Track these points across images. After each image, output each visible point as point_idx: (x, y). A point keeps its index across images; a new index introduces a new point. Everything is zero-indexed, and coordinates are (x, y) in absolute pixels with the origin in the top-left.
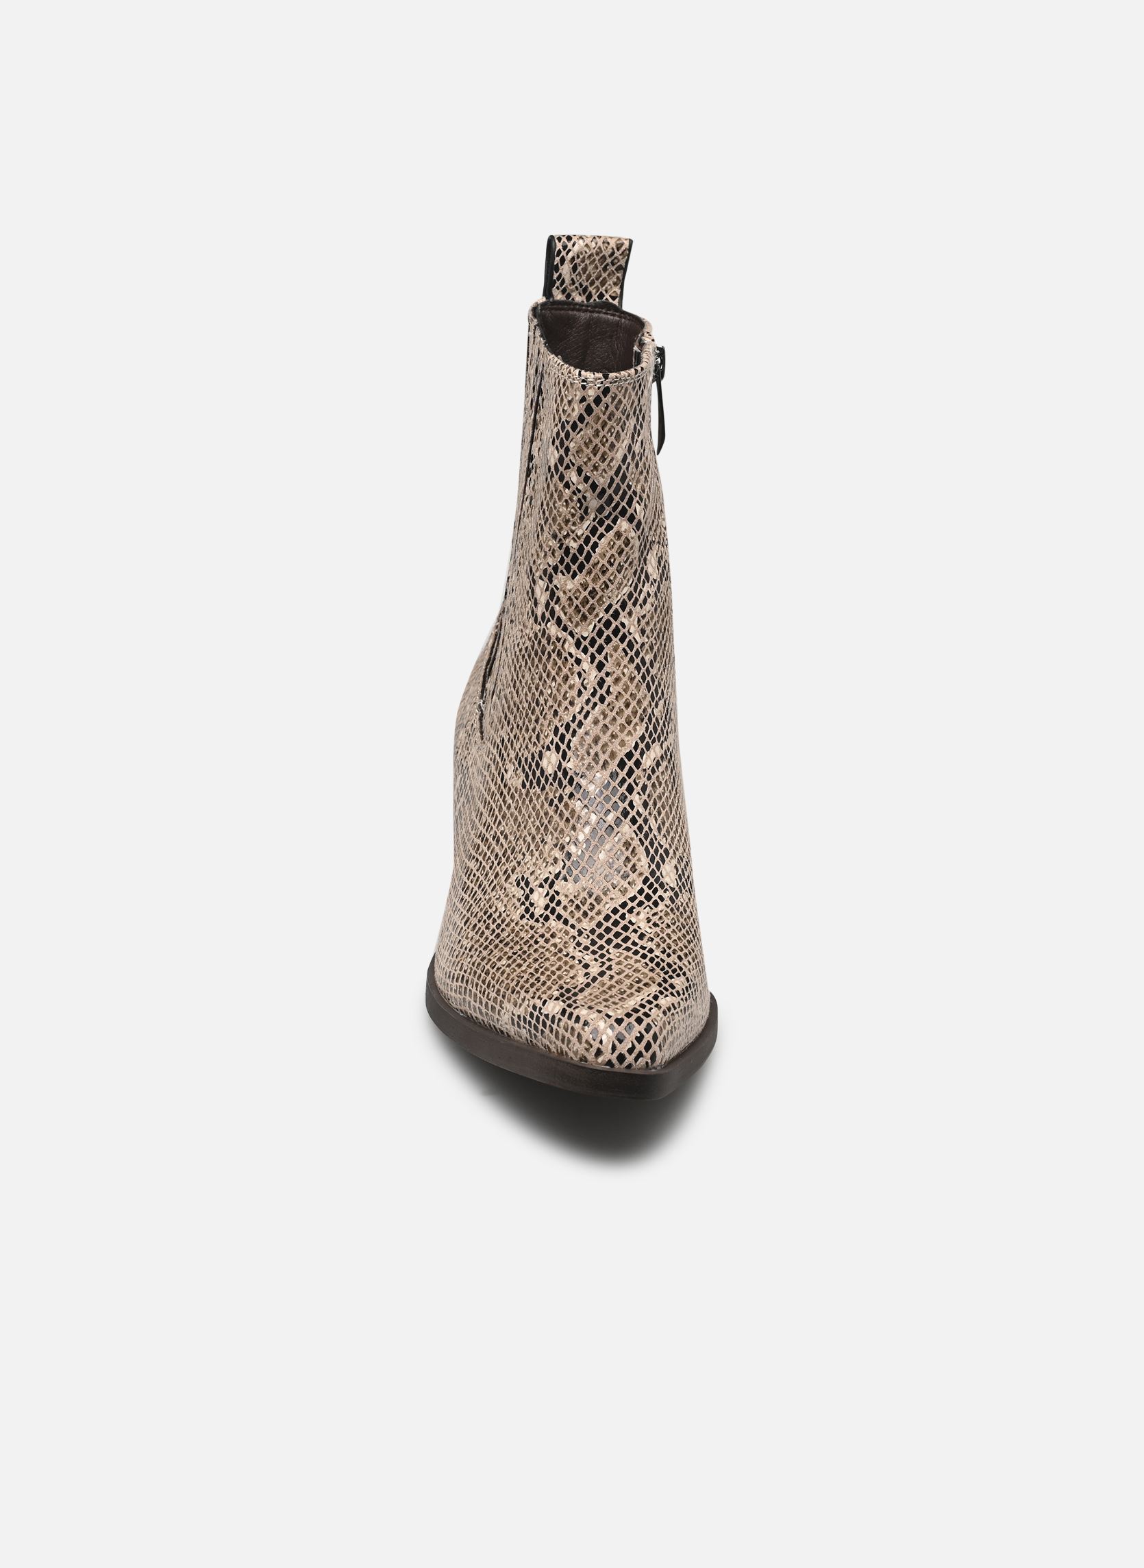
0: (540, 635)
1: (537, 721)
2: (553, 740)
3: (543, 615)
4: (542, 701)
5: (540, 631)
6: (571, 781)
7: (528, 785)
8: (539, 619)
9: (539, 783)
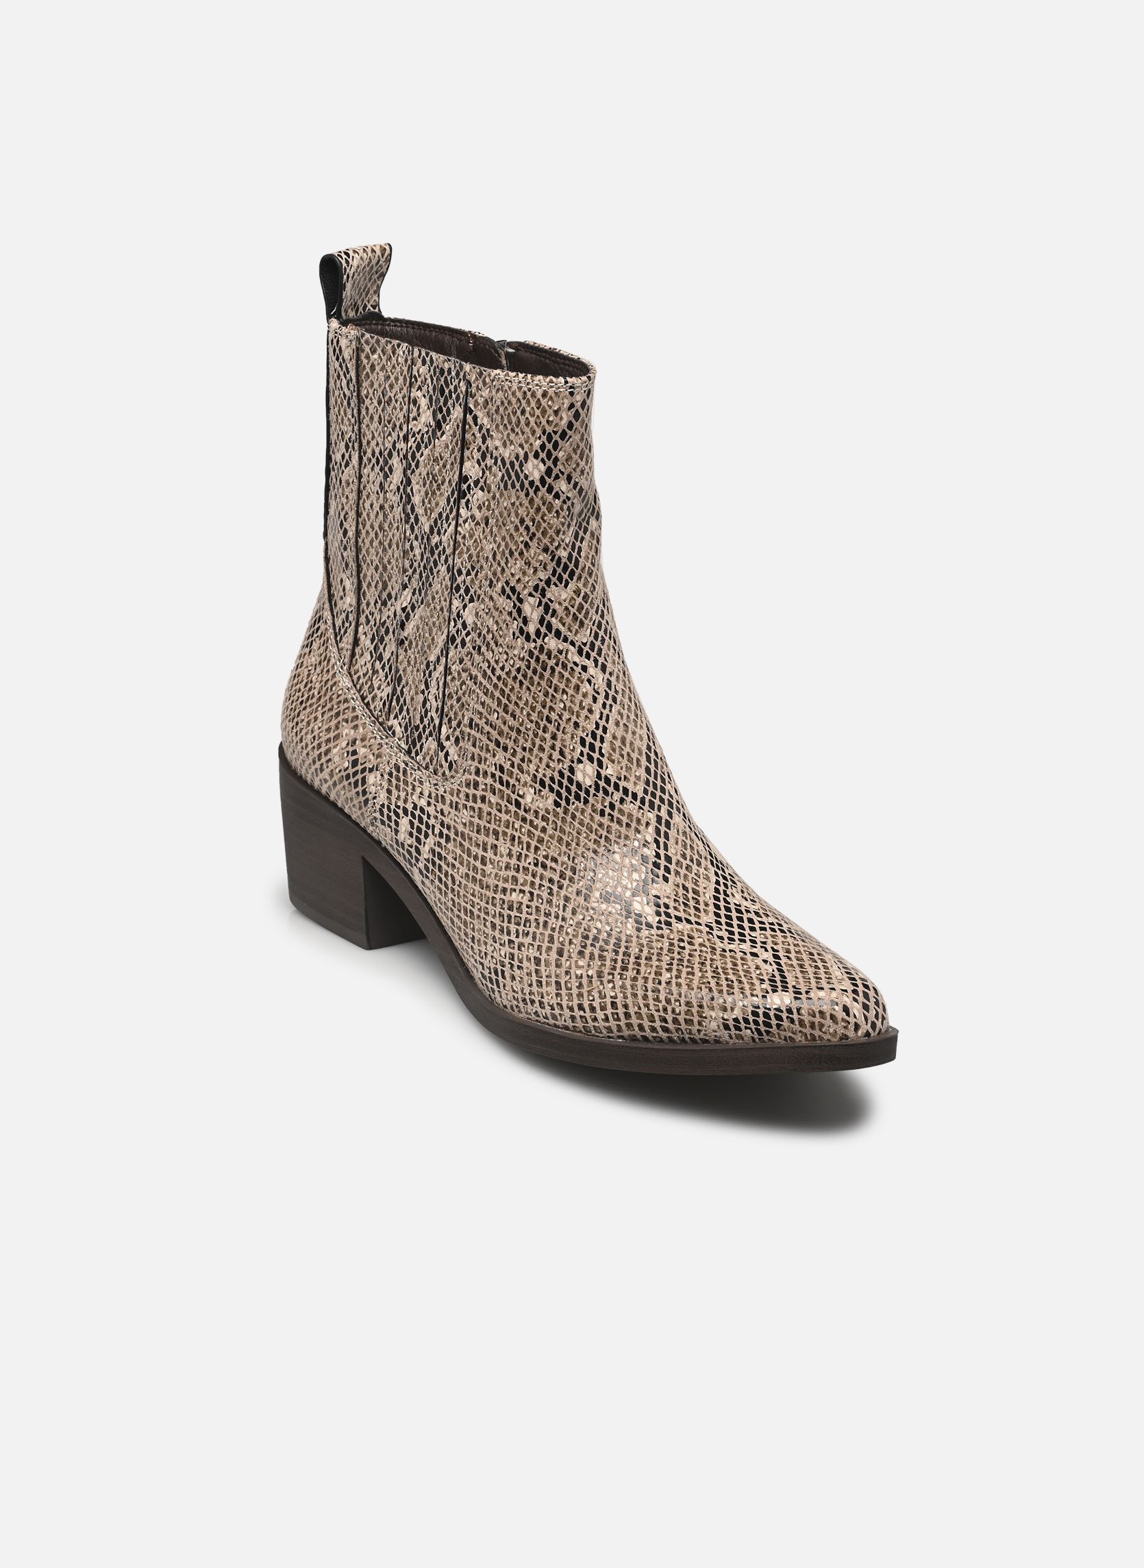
0: (536, 652)
1: (554, 737)
2: (582, 751)
3: (538, 633)
4: (554, 716)
5: (535, 648)
6: (617, 787)
7: (563, 803)
8: (533, 636)
9: (578, 797)
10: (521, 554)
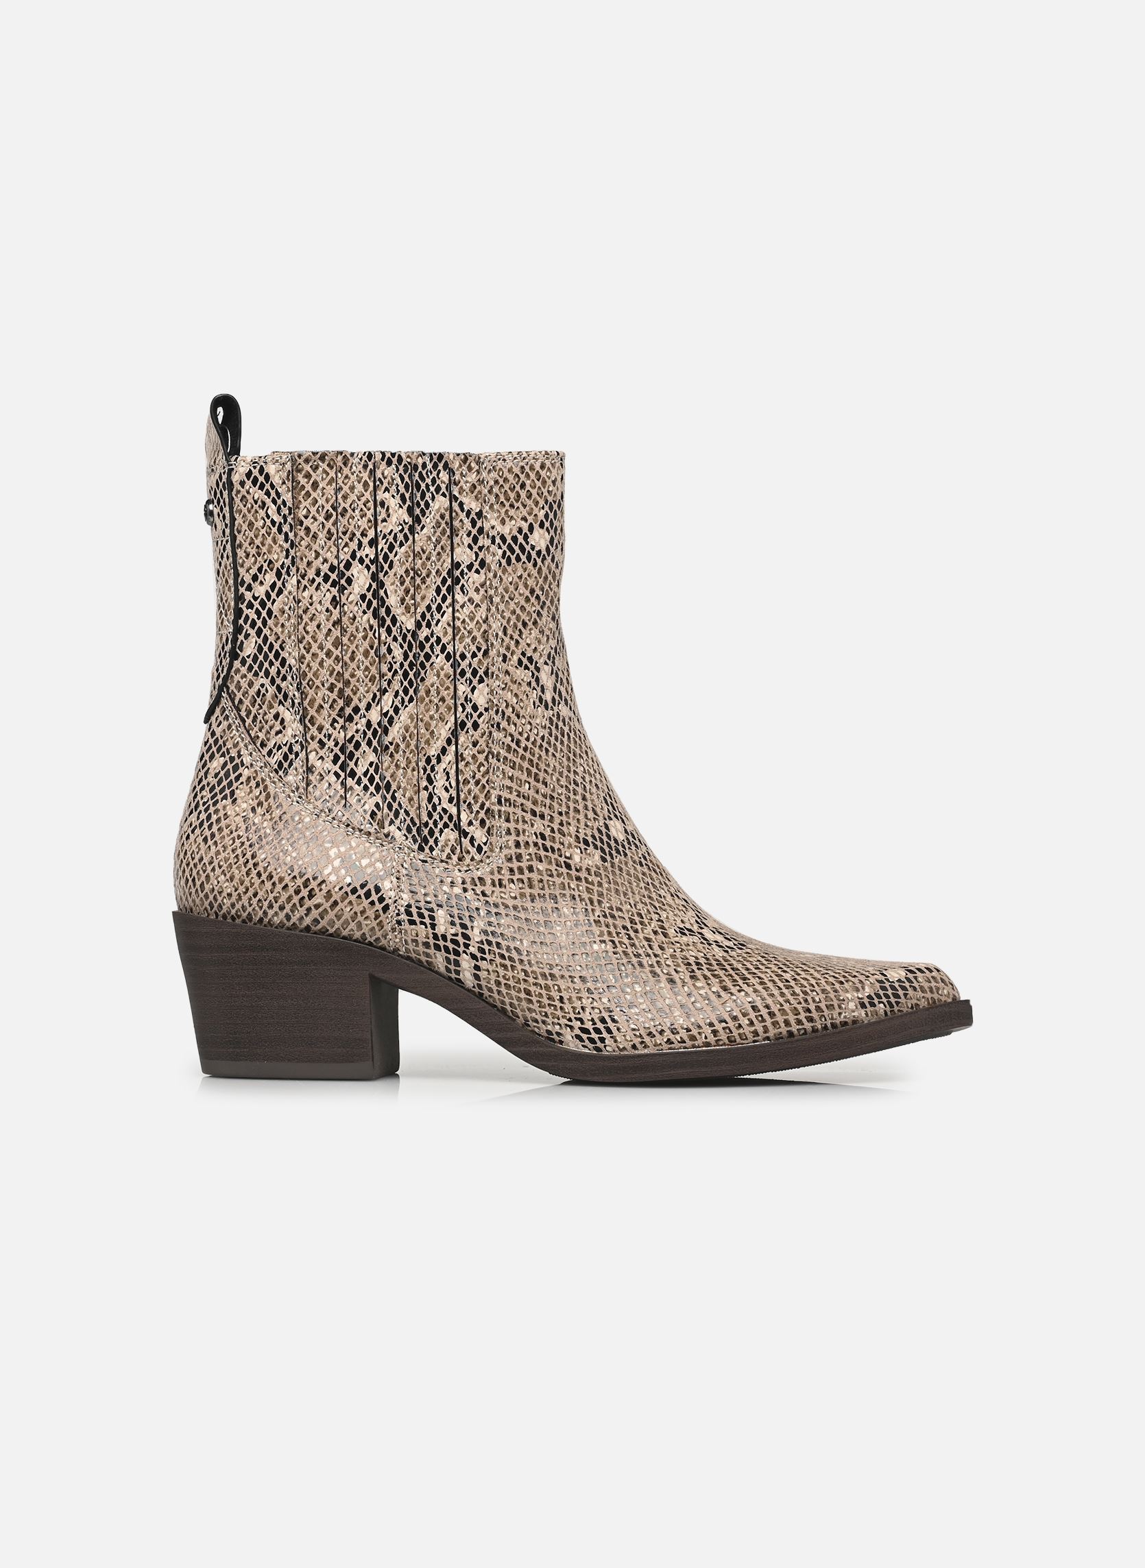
0: (555, 719)
3: (554, 700)
5: (553, 715)
7: (608, 858)
8: (550, 704)
9: (618, 852)
10: (535, 623)
